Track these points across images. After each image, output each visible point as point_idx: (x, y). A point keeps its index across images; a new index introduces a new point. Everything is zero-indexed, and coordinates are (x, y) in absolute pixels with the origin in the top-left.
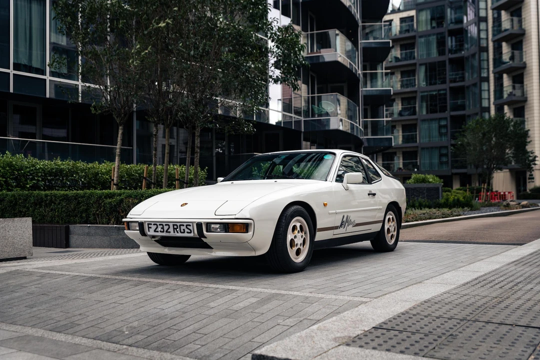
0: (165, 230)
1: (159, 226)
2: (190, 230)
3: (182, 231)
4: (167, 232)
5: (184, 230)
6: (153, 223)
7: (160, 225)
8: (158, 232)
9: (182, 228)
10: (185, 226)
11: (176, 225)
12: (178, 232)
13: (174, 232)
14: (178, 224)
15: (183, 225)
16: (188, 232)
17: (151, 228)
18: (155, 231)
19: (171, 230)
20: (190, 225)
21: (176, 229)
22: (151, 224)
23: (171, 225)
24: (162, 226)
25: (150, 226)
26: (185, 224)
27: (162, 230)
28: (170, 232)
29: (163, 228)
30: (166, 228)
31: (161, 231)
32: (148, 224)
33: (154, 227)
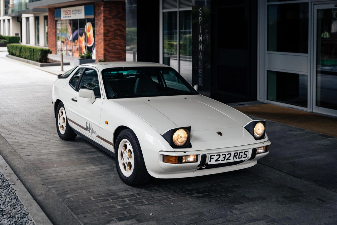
0: (226, 159)
1: (221, 156)
2: (246, 155)
3: (240, 157)
4: (227, 159)
5: (242, 156)
6: (216, 154)
7: (223, 155)
8: (219, 161)
9: (241, 154)
10: (243, 153)
11: (237, 153)
12: (236, 158)
13: (234, 159)
14: (238, 152)
15: (242, 152)
16: (244, 157)
17: (213, 158)
18: (216, 161)
19: (232, 158)
20: (247, 152)
21: (236, 156)
22: (214, 155)
23: (233, 153)
24: (224, 156)
25: (212, 157)
26: (243, 151)
27: (224, 159)
28: (230, 159)
29: (225, 157)
30: (227, 156)
31: (222, 160)
32: (211, 156)
33: (216, 158)
